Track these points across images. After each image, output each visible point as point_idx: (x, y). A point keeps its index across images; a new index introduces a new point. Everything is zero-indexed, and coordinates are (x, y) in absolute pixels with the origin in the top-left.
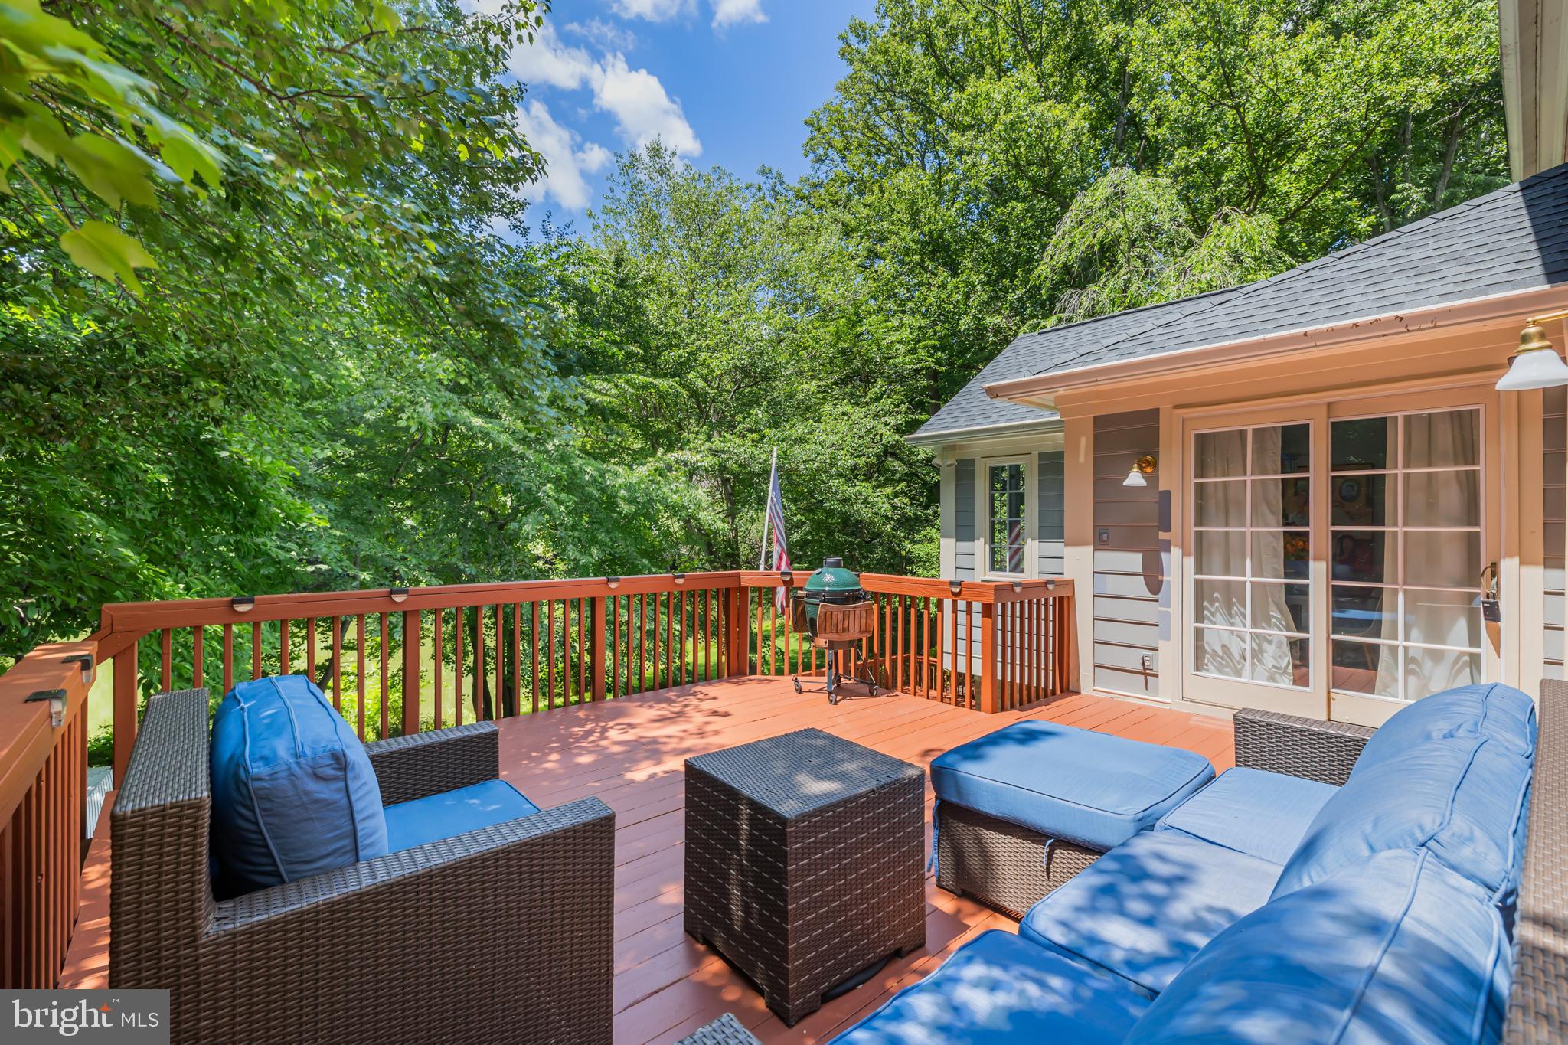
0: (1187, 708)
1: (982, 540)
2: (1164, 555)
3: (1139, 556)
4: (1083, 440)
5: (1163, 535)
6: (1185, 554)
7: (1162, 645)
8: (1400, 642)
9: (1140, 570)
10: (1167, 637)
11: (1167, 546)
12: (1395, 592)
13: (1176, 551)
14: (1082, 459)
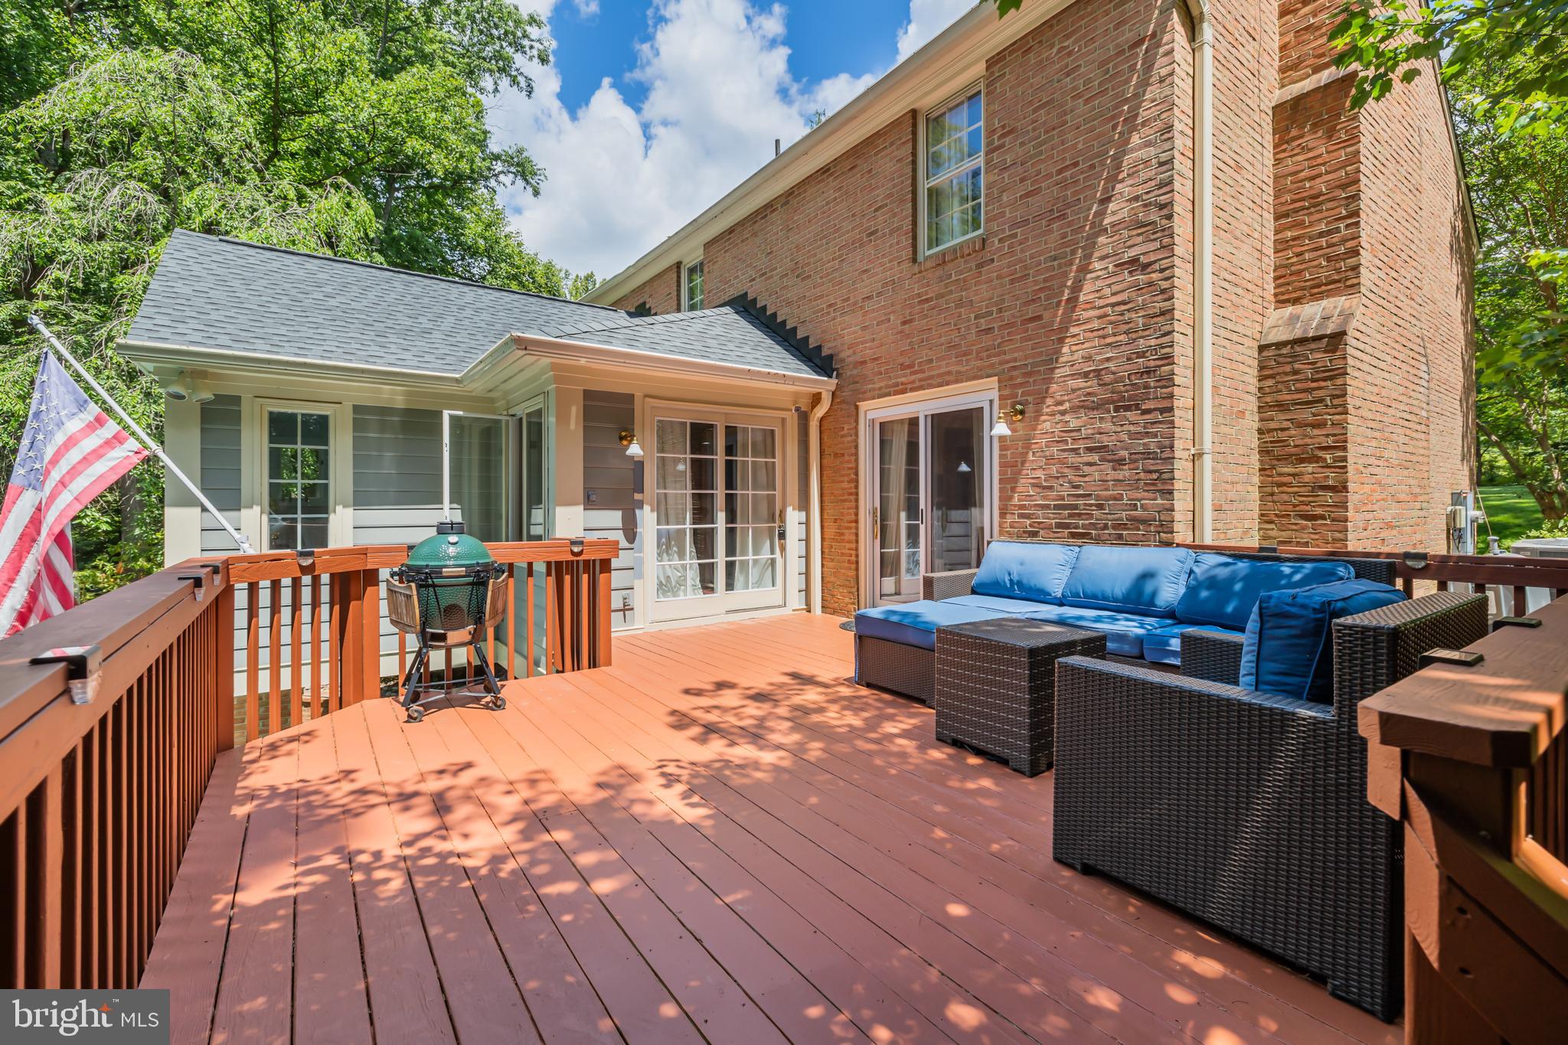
0: (656, 628)
1: (257, 509)
2: (638, 512)
3: (619, 514)
4: (574, 410)
5: (637, 496)
6: (652, 511)
7: (637, 584)
8: (750, 557)
9: (620, 525)
10: (640, 576)
11: (640, 505)
12: (745, 531)
13: (647, 508)
14: (572, 426)
